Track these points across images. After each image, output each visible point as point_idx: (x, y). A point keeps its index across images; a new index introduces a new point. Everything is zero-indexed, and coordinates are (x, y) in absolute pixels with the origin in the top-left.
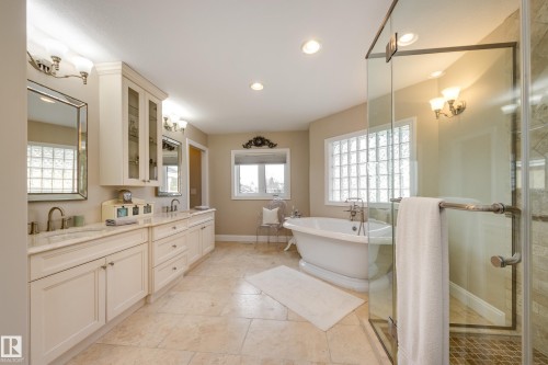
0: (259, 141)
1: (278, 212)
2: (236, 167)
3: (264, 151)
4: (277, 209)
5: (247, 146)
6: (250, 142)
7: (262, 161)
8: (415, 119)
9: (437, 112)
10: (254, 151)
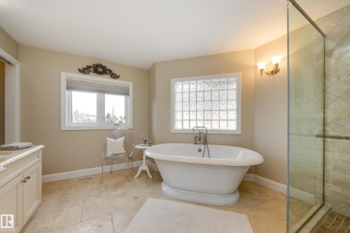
0: (100, 69)
1: (125, 142)
2: (67, 92)
3: (105, 80)
4: (122, 139)
5: (85, 71)
6: (88, 67)
7: (102, 90)
8: (240, 73)
9: (262, 71)
10: (93, 78)
